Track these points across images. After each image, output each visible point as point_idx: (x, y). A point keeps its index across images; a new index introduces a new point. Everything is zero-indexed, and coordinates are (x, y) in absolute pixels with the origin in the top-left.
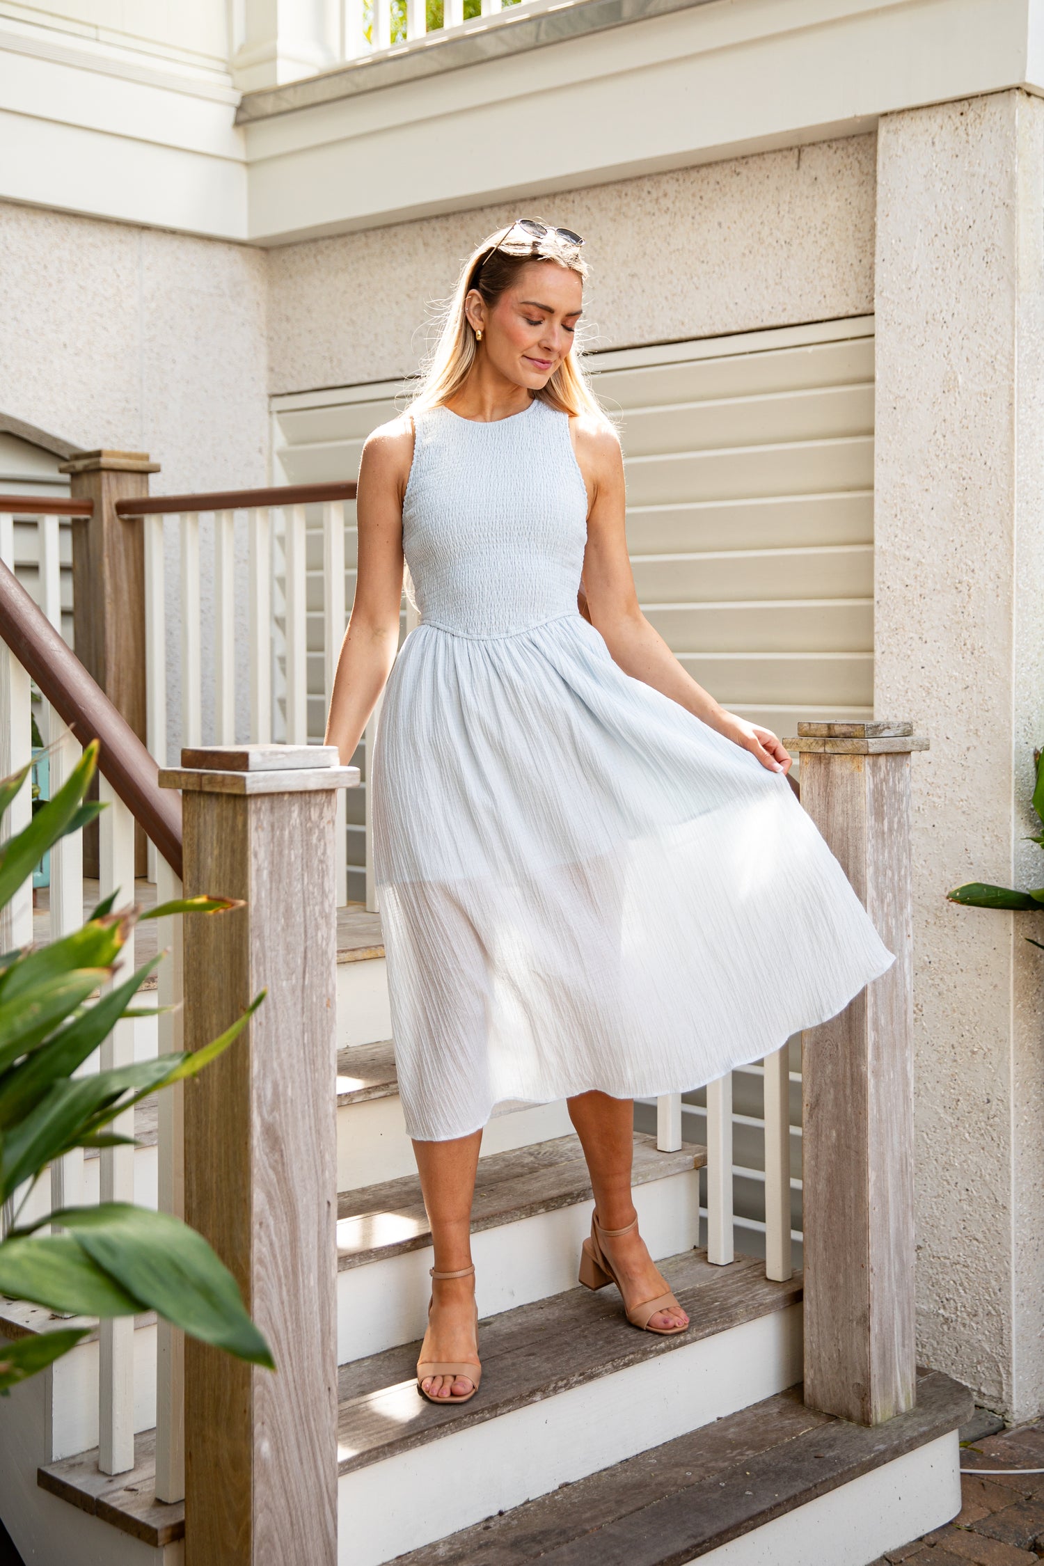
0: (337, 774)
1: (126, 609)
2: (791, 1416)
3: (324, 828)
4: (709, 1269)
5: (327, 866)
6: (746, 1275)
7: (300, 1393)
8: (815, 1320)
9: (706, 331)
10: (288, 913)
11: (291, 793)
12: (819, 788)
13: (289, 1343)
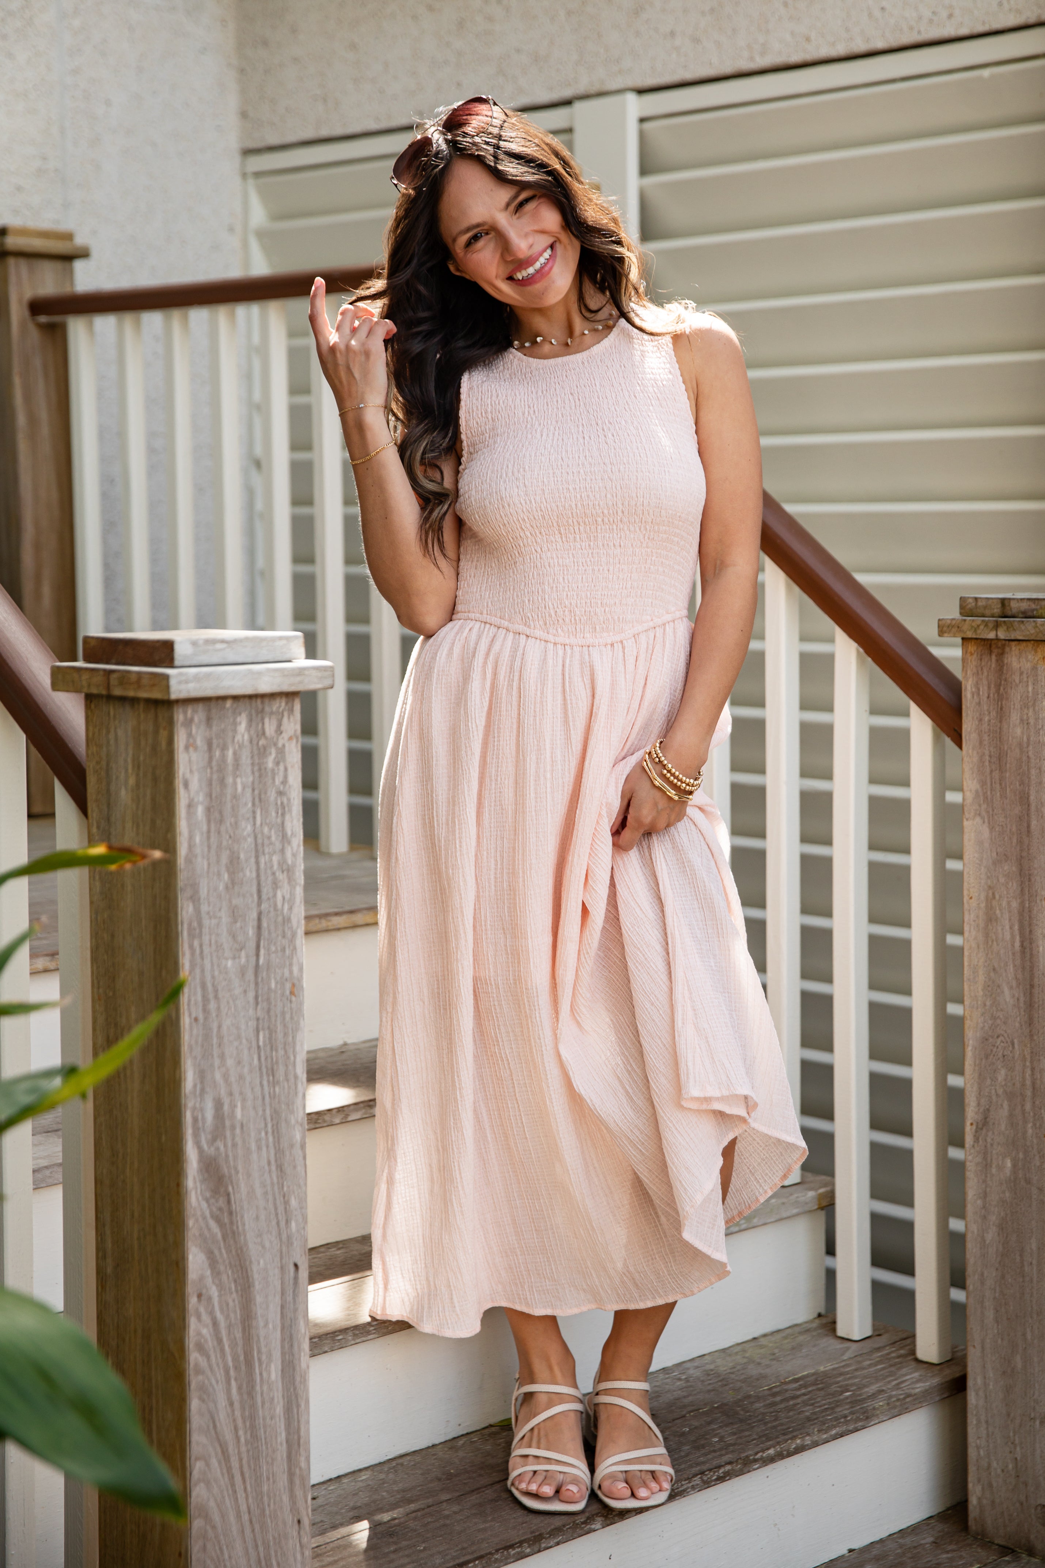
0: (301, 671)
1: (46, 447)
2: (950, 1548)
3: (284, 746)
4: (838, 1345)
5: (289, 800)
6: (888, 1354)
7: (257, 1527)
8: (983, 1418)
9: (841, 50)
10: (234, 864)
11: (236, 698)
12: (989, 688)
13: (241, 1460)
